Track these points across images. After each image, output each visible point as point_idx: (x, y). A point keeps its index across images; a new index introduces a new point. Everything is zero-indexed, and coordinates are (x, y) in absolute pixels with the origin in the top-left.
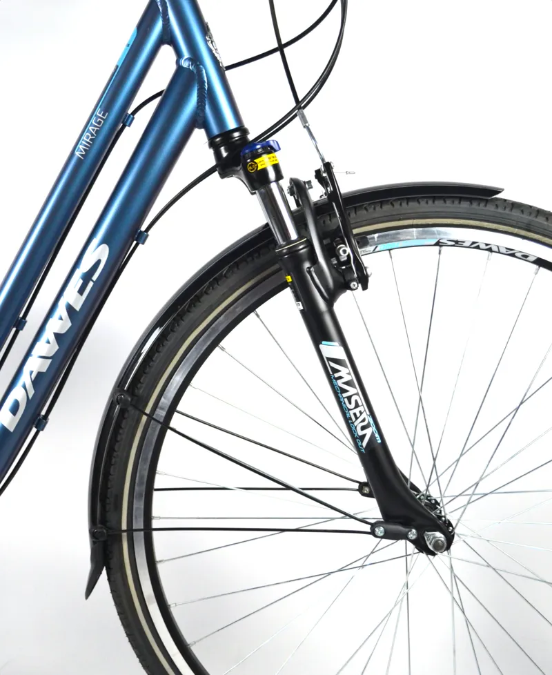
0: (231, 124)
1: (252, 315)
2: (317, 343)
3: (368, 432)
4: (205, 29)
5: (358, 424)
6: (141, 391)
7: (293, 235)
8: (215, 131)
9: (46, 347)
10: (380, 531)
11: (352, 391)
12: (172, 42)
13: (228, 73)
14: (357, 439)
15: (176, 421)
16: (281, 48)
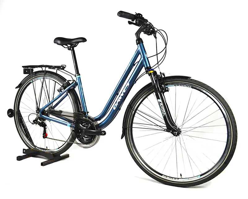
0: (148, 66)
1: (147, 98)
2: (157, 99)
3: (164, 114)
4: (145, 51)
5: (163, 112)
6: (132, 106)
7: (155, 83)
8: (146, 67)
9: (120, 98)
10: (166, 130)
11: (162, 107)
12: (140, 54)
13: (148, 58)
14: (163, 115)
15: (137, 111)
16: (157, 54)
